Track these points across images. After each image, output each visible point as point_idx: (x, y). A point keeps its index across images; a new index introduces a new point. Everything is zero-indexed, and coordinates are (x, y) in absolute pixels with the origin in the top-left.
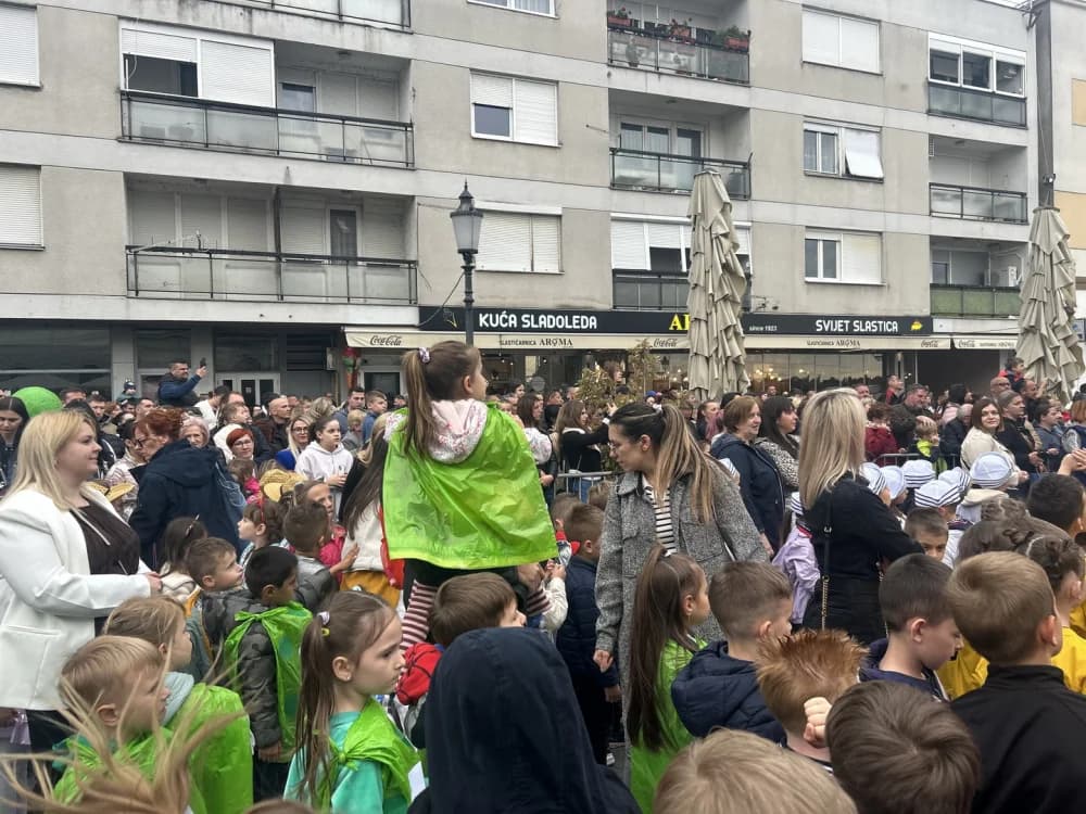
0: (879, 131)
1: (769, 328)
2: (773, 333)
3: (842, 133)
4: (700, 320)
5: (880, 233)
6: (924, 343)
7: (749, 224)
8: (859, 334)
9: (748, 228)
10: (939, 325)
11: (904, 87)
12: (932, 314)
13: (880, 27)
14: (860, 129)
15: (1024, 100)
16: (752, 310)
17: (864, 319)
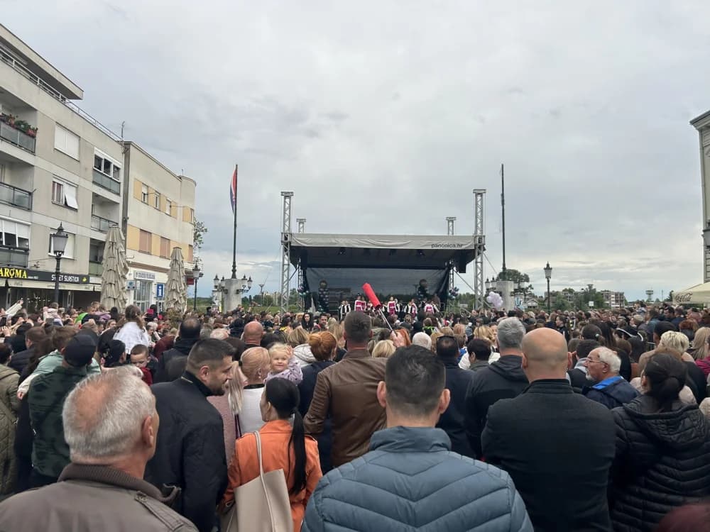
0: (77, 187)
1: (36, 278)
2: (36, 280)
3: (65, 185)
4: (111, 284)
5: (74, 235)
6: (86, 288)
7: (30, 223)
8: (66, 282)
9: (29, 225)
10: (92, 280)
11: (86, 169)
12: (89, 274)
13: (79, 140)
14: (71, 184)
15: (119, 183)
16: (28, 268)
17: (68, 275)
